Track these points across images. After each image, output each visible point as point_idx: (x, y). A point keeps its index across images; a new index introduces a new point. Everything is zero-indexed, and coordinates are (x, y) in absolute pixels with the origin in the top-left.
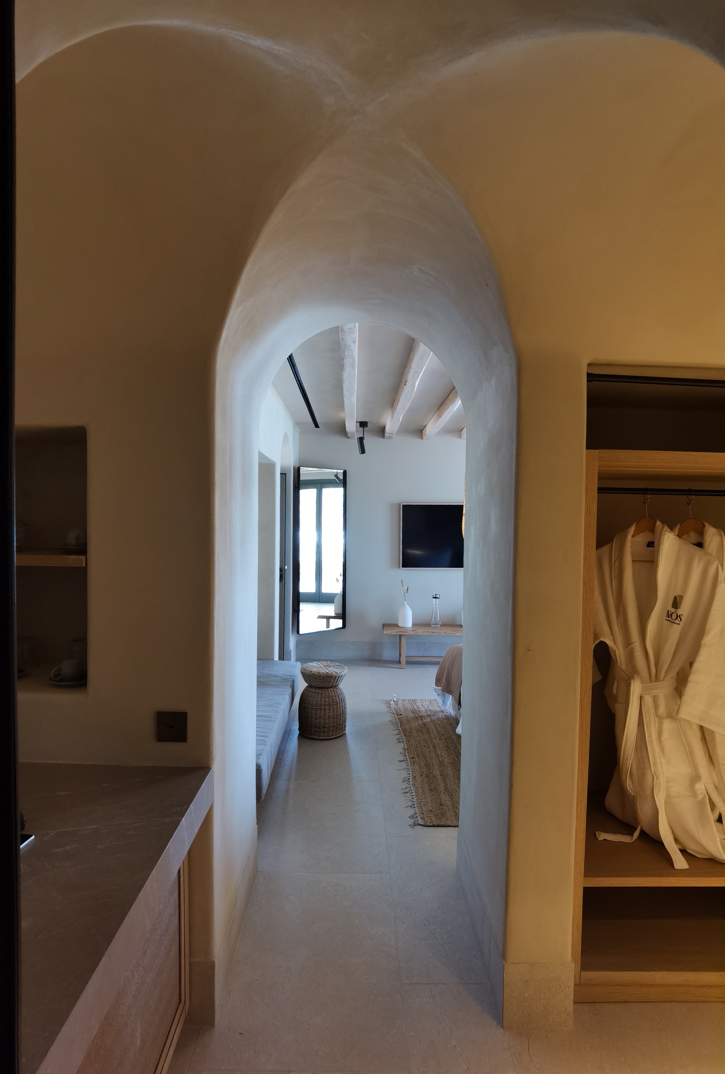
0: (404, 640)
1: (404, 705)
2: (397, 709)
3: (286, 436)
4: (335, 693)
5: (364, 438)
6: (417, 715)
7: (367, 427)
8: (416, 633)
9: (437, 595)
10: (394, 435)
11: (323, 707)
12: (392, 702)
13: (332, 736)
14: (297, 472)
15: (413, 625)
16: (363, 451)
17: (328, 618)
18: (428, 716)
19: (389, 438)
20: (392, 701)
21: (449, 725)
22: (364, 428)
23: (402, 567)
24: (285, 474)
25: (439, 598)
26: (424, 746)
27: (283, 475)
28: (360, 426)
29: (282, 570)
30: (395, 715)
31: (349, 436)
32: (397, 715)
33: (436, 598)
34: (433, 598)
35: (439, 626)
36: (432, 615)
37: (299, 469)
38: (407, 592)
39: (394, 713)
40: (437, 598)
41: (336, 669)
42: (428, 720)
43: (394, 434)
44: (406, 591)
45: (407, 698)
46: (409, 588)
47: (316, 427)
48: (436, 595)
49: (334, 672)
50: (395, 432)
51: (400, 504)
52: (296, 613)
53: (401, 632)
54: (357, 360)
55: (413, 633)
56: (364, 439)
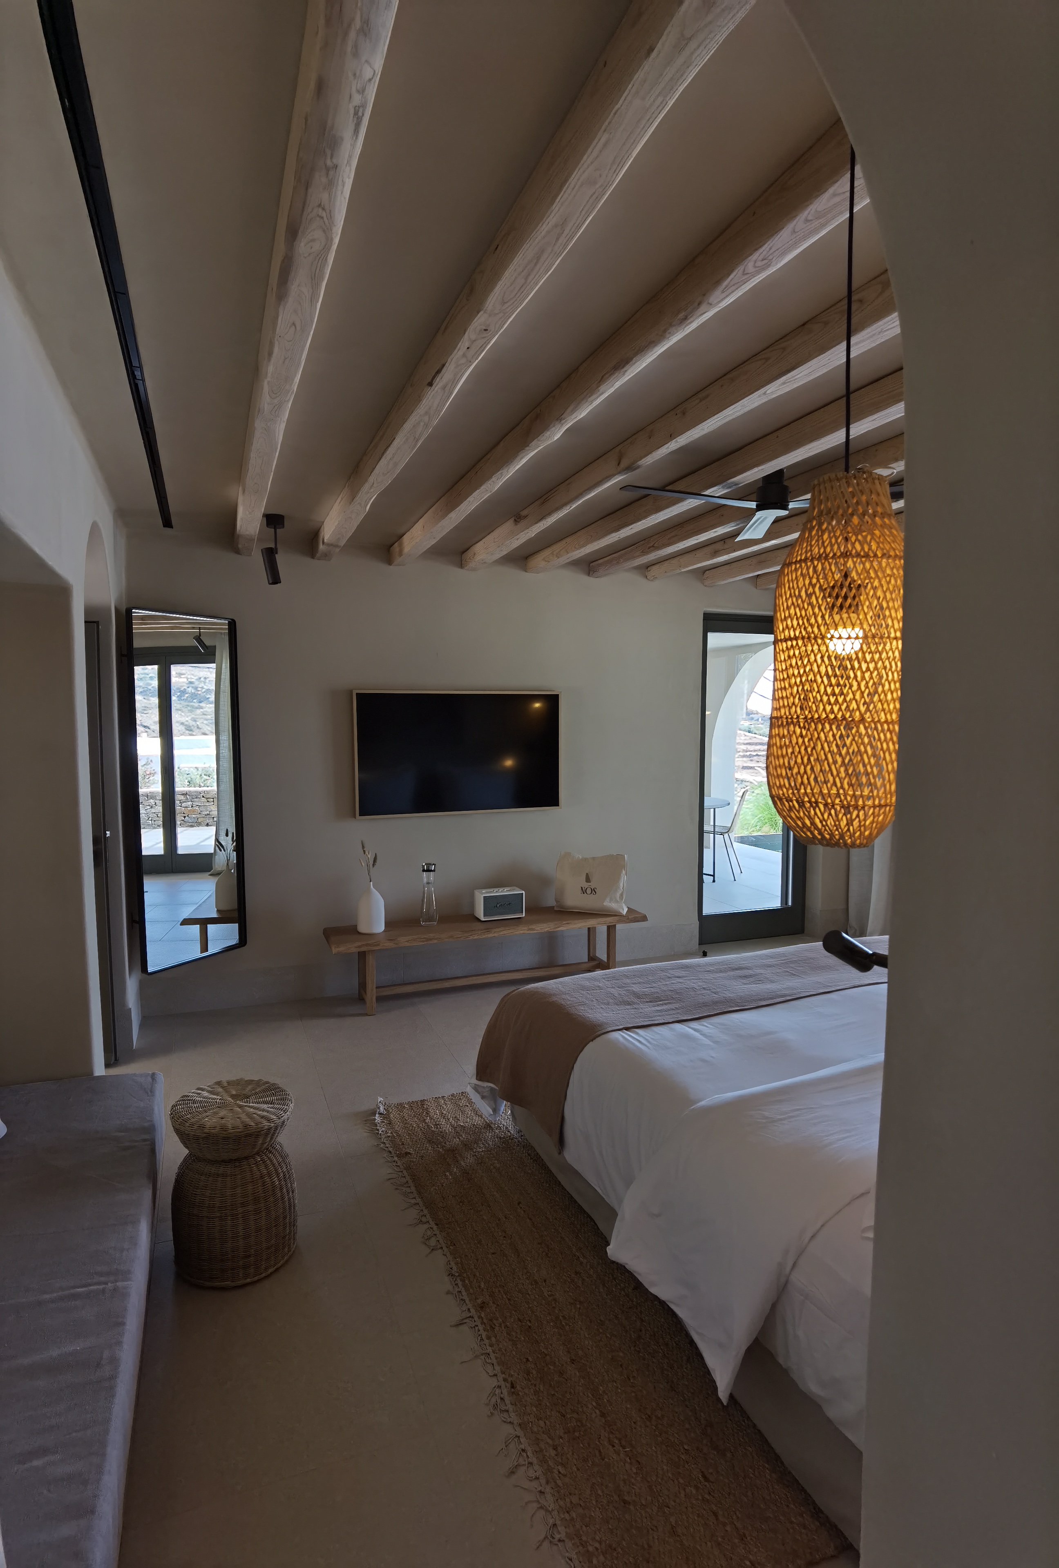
0: (371, 961)
1: (404, 1120)
2: (394, 1137)
3: (95, 530)
4: (266, 1166)
5: (276, 549)
6: (443, 1147)
7: (283, 527)
8: (397, 944)
9: (430, 864)
10: (338, 550)
11: (240, 1210)
12: (378, 1118)
13: (266, 1269)
14: (126, 620)
15: (388, 924)
16: (275, 579)
17: (204, 923)
18: (467, 1146)
19: (326, 556)
20: (377, 1115)
21: (519, 1167)
22: (277, 530)
23: (360, 815)
24: (97, 623)
25: (434, 871)
26: (493, 1254)
27: (93, 625)
28: (268, 525)
29: (98, 841)
30: (396, 1159)
31: (240, 546)
32: (399, 1156)
33: (429, 870)
34: (424, 871)
35: (435, 923)
36: (423, 901)
37: (129, 612)
38: (373, 865)
39: (391, 1149)
40: (431, 871)
41: (265, 1106)
42: (469, 1160)
43: (340, 547)
44: (371, 862)
45: (405, 1099)
46: (378, 857)
47: (165, 526)
48: (428, 865)
49: (263, 1117)
50: (342, 543)
51: (351, 692)
52: (137, 926)
53: (367, 945)
54: (336, 240)
55: (389, 945)
56: (277, 553)
